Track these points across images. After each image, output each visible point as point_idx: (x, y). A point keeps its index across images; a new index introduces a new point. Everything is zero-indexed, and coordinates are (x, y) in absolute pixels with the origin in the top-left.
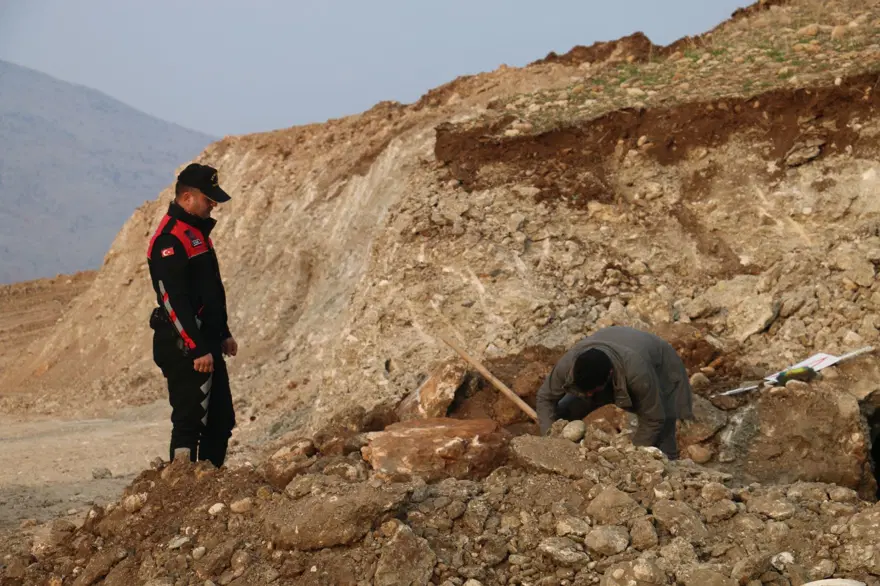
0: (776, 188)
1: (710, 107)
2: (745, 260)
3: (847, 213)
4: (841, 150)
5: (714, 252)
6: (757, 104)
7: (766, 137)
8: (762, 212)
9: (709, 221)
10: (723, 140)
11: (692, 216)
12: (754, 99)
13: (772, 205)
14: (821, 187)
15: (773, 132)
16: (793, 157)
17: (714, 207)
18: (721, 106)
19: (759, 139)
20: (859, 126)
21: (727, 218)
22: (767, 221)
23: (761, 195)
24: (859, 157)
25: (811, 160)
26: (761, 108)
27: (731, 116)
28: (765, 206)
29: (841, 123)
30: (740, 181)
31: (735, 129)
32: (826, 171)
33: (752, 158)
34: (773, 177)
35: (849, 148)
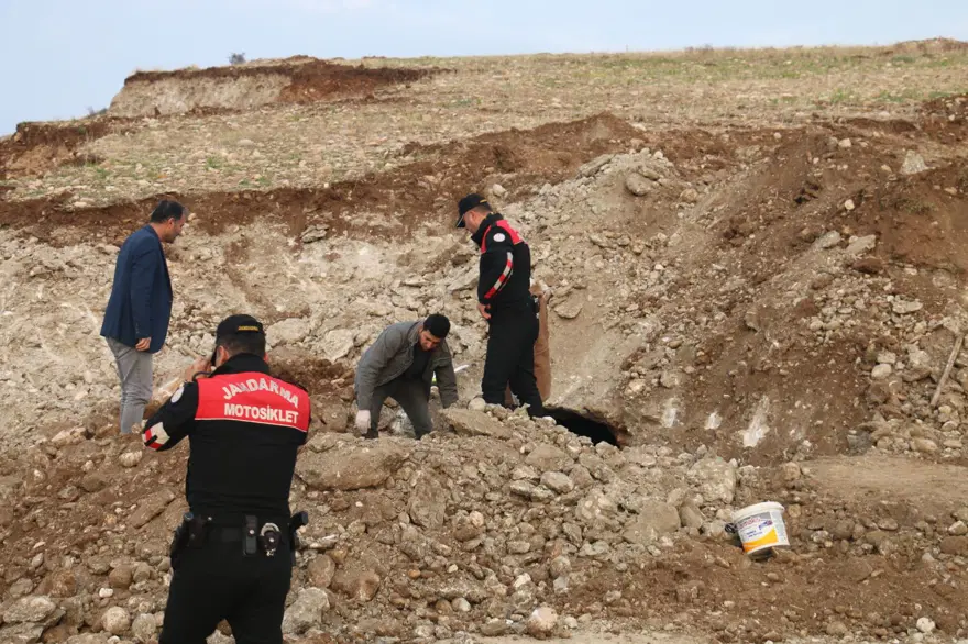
0: (298, 257)
1: (237, 196)
2: (280, 308)
3: (352, 278)
4: (340, 234)
5: (259, 301)
6: (272, 197)
7: (283, 221)
8: (290, 275)
9: (251, 278)
10: (251, 221)
11: (237, 275)
12: (270, 193)
13: (297, 269)
14: (331, 258)
15: (286, 217)
16: (308, 236)
17: (254, 268)
18: (246, 196)
19: (277, 222)
20: (349, 218)
21: (266, 277)
22: (293, 281)
23: (288, 260)
24: (354, 239)
25: (319, 239)
26: (275, 200)
27: (253, 204)
28: (292, 269)
29: (336, 214)
30: (270, 251)
31: (258, 214)
32: (332, 247)
33: (275, 235)
34: (295, 249)
35: (345, 232)
